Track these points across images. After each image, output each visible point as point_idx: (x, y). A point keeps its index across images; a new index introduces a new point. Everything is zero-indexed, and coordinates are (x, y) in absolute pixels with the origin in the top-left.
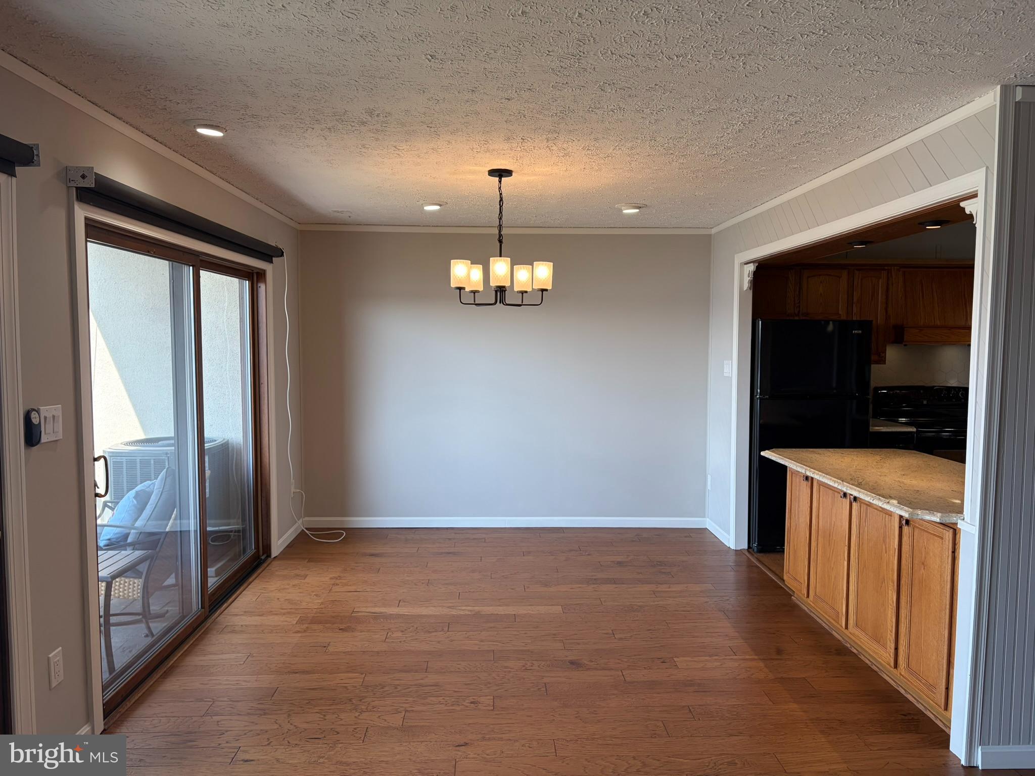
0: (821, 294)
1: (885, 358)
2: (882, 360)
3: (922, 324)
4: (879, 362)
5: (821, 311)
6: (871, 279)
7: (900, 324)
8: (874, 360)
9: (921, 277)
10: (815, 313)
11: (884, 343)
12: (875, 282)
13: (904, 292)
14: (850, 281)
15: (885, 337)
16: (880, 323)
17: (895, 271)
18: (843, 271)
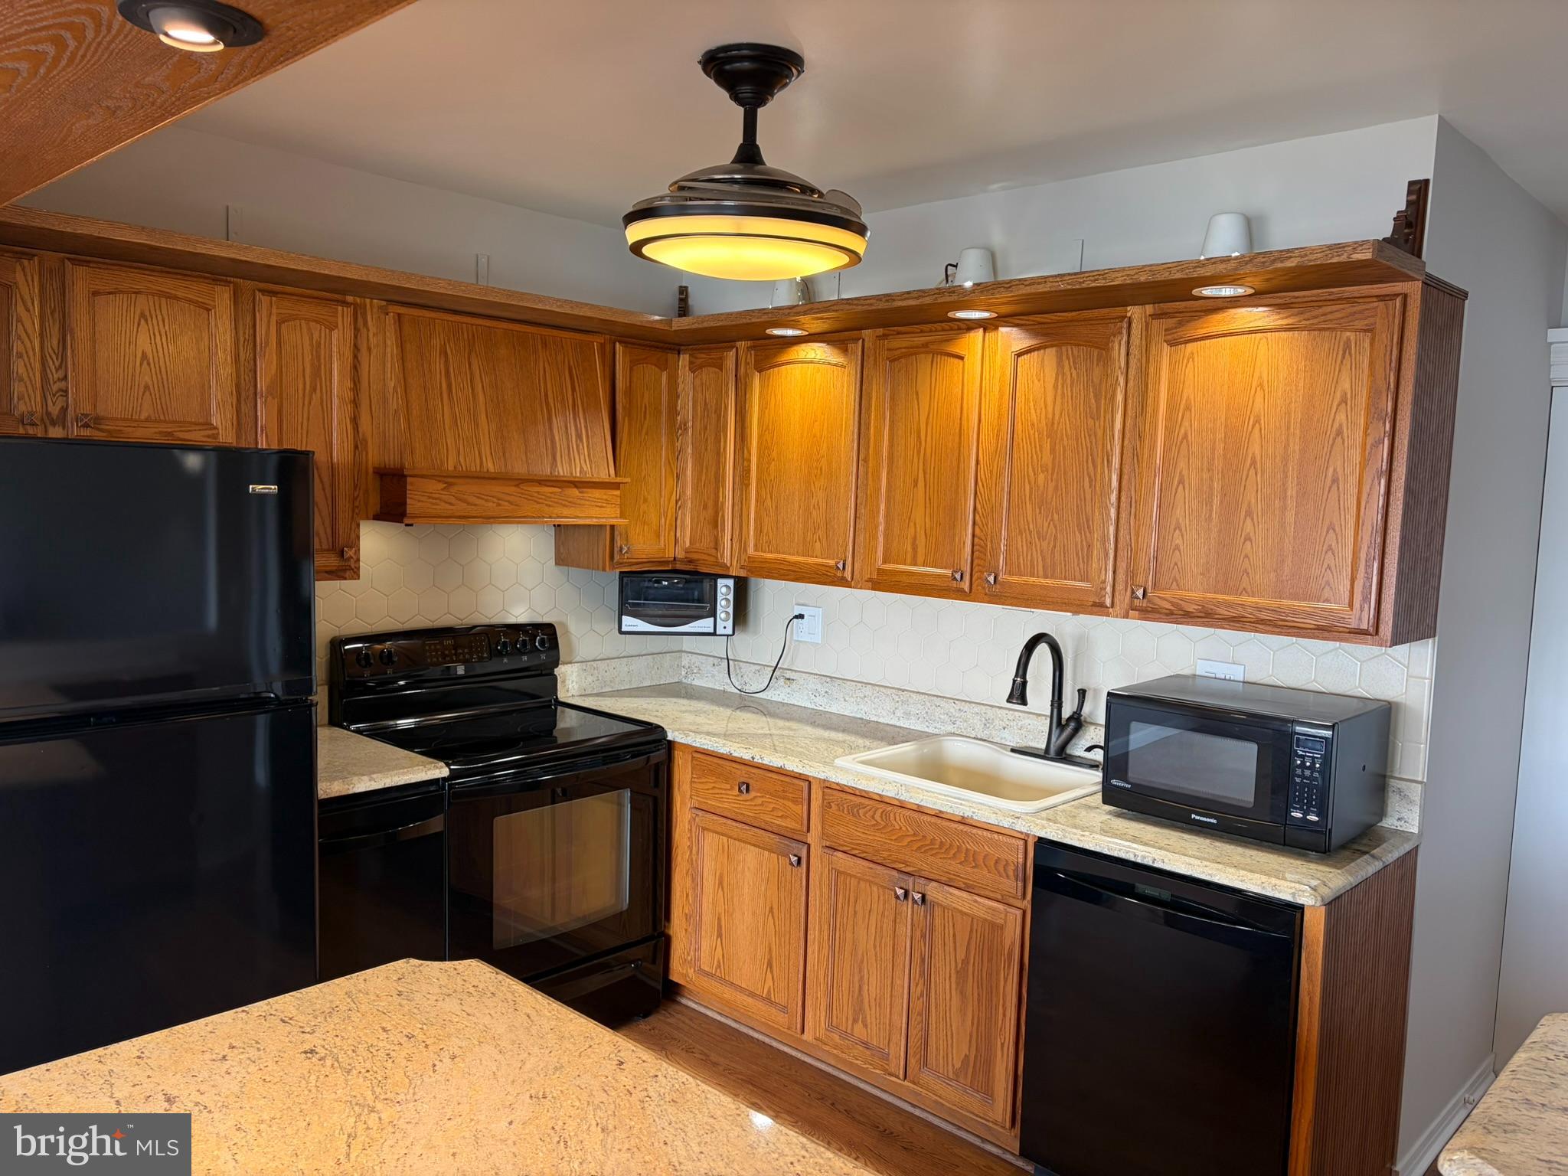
0: (144, 356)
1: (358, 560)
2: (346, 568)
3: (451, 468)
4: (342, 574)
5: (147, 415)
6: (309, 329)
7: (392, 466)
8: (328, 569)
9: (442, 336)
10: (124, 420)
11: (353, 517)
12: (320, 337)
13: (401, 376)
14: (241, 322)
15: (355, 499)
16: (338, 460)
17: (375, 310)
18: (218, 288)
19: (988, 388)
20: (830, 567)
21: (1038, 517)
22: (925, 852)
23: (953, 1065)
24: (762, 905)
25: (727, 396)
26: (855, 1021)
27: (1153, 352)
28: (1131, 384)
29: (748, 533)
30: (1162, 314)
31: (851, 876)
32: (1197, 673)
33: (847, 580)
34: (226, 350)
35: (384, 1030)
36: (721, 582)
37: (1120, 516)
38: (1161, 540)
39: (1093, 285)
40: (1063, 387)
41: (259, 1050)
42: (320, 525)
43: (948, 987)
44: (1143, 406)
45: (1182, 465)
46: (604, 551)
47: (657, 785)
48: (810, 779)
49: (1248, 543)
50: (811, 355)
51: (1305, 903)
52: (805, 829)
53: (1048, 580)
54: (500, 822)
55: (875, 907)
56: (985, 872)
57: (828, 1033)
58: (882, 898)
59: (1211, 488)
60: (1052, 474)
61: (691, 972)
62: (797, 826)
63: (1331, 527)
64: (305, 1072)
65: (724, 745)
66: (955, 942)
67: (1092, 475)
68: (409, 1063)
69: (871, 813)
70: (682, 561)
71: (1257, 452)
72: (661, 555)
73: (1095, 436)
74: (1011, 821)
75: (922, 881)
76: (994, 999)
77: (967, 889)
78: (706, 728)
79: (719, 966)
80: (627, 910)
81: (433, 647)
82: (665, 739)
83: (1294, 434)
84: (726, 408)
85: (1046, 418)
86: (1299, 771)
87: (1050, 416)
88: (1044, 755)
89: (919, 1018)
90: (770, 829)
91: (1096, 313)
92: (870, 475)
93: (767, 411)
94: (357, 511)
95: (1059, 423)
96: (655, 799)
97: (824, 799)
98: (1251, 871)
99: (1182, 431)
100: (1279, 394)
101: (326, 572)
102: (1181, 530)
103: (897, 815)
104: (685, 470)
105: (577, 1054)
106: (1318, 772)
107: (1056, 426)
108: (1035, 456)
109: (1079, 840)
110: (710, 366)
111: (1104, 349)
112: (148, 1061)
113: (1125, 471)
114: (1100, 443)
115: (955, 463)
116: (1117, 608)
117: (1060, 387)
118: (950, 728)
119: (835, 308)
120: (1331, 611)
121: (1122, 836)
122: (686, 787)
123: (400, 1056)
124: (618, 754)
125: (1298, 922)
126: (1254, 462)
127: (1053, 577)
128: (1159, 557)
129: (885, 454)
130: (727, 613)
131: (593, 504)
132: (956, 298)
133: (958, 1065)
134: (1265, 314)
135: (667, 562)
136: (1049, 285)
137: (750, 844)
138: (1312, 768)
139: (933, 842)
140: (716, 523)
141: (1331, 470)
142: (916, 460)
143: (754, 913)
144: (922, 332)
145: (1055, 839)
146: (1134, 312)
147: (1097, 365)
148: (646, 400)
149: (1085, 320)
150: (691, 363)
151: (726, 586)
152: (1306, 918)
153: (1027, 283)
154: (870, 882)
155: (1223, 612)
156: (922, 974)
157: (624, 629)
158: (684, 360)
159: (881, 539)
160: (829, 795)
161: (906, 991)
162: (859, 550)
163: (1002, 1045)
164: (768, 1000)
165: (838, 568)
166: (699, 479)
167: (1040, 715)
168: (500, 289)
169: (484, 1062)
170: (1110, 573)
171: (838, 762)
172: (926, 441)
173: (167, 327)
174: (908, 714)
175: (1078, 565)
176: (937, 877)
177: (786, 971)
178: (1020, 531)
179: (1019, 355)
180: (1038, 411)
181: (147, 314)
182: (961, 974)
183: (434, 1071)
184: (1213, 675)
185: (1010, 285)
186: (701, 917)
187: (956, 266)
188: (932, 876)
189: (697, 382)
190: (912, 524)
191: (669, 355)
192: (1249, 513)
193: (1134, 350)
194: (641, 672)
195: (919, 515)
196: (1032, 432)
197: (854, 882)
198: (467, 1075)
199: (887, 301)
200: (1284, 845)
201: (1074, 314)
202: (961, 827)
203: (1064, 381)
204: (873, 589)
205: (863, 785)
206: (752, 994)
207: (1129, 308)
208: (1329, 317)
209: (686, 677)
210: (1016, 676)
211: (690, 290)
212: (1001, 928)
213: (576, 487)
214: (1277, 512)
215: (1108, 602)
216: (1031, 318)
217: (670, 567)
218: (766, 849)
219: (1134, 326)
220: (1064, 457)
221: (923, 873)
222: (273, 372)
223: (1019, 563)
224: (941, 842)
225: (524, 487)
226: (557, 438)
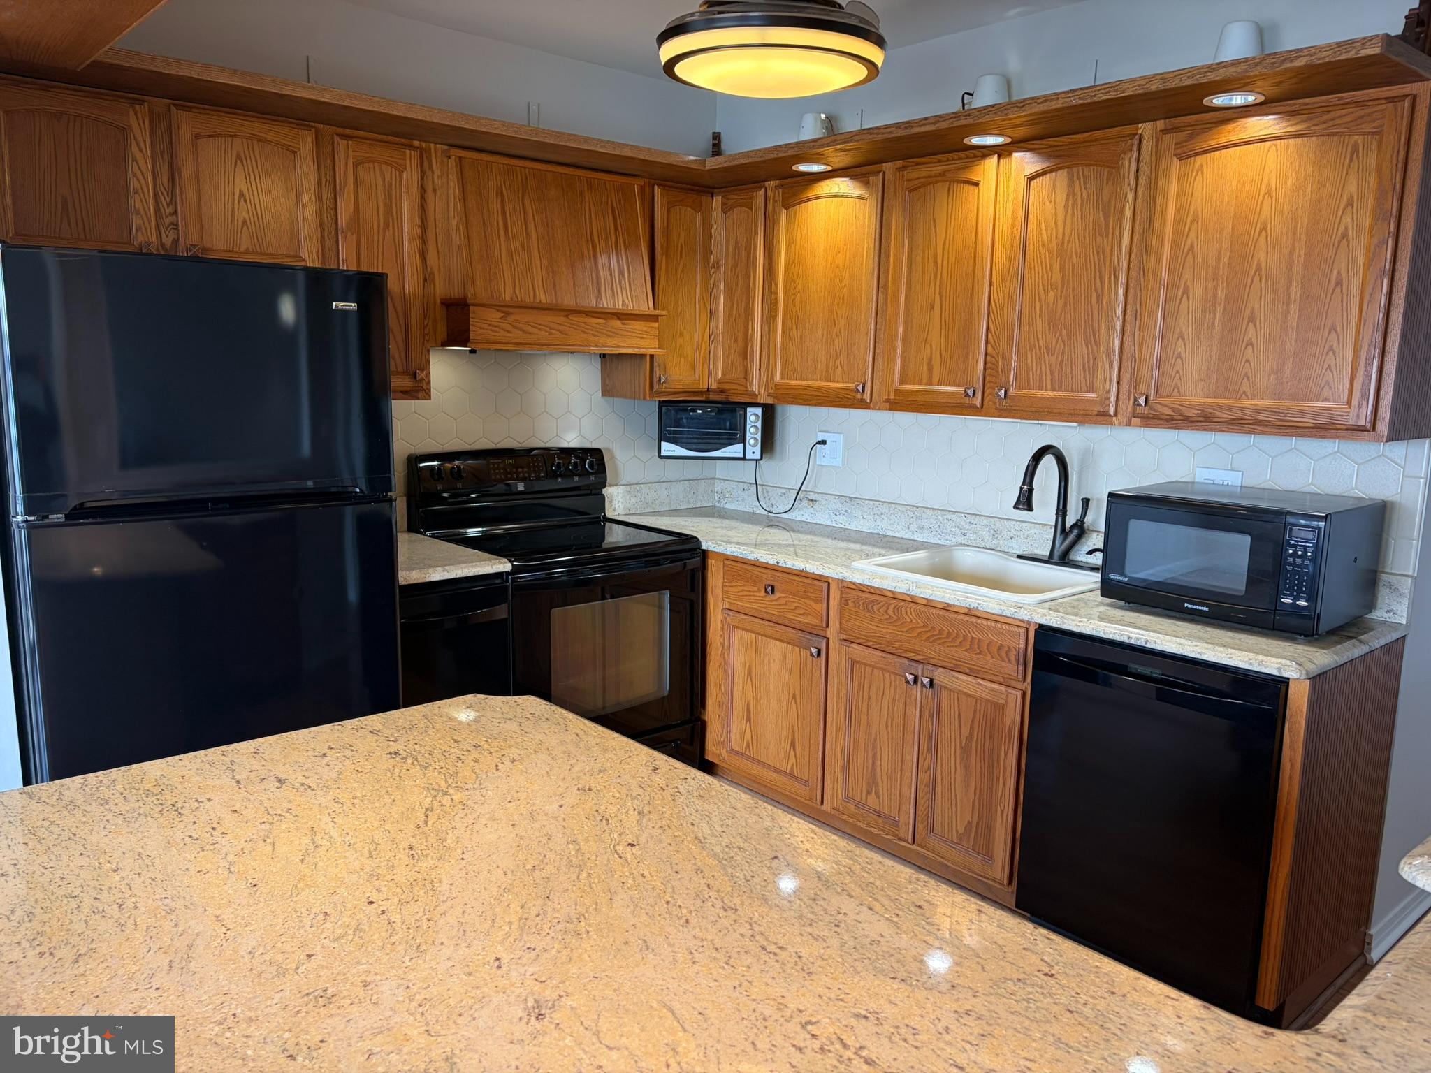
0: (241, 194)
1: (429, 382)
2: (419, 389)
3: (508, 298)
4: (416, 394)
5: (245, 247)
6: (381, 170)
7: (457, 297)
8: (402, 389)
9: (498, 178)
10: (226, 251)
11: (423, 343)
12: (391, 178)
13: (463, 215)
14: (323, 167)
15: (425, 327)
16: (409, 290)
17: (439, 154)
18: (302, 132)
19: (1001, 211)
20: (851, 390)
21: (1047, 334)
22: (933, 641)
23: (957, 831)
24: (786, 692)
25: (757, 233)
26: (869, 793)
27: (1163, 166)
28: (1139, 200)
29: (775, 363)
30: (1172, 129)
31: (866, 664)
32: (1196, 480)
33: (866, 402)
34: (310, 190)
35: (455, 741)
36: (750, 410)
37: (1126, 328)
38: (1164, 349)
39: (1104, 98)
40: (1073, 207)
41: (352, 751)
42: (394, 348)
43: (953, 762)
44: (1150, 220)
45: (1187, 276)
46: (645, 381)
47: (693, 590)
48: (830, 581)
49: (1250, 348)
50: (835, 190)
51: (1290, 677)
52: (824, 626)
53: (1055, 393)
54: (557, 613)
55: (887, 691)
56: (989, 658)
57: (844, 803)
58: (893, 683)
59: (1215, 296)
60: (1062, 292)
61: (724, 752)
62: (817, 622)
63: (1333, 328)
64: (390, 767)
65: (752, 552)
66: (960, 721)
67: (1100, 290)
68: (476, 764)
69: (884, 608)
70: (715, 391)
71: (1263, 259)
72: (695, 386)
73: (1103, 253)
74: (1014, 610)
75: (930, 667)
76: (995, 771)
77: (972, 673)
78: (736, 540)
79: (748, 746)
80: (668, 696)
81: (496, 466)
82: (699, 548)
83: (1300, 239)
84: (755, 245)
85: (1057, 237)
86: (1290, 560)
87: (1060, 236)
88: (1049, 561)
89: (926, 789)
90: (793, 625)
91: (1108, 132)
92: (889, 301)
93: (793, 247)
94: (427, 338)
95: (1068, 243)
96: (692, 603)
97: (841, 598)
98: (1240, 650)
99: (1189, 243)
100: (1287, 199)
101: (402, 392)
102: (1183, 339)
103: (908, 609)
104: (717, 305)
105: (618, 761)
106: (1309, 560)
107: (1066, 244)
108: (1045, 276)
109: (1077, 625)
110: (741, 206)
111: (1114, 168)
112: (263, 755)
113: (1132, 285)
114: (1108, 259)
115: (970, 286)
116: (1120, 417)
117: (1070, 207)
118: (960, 540)
119: (857, 138)
120: (1329, 409)
121: (1119, 622)
122: (719, 591)
123: (469, 759)
124: (659, 560)
125: (1282, 694)
126: (1259, 269)
127: (1060, 389)
128: (1162, 366)
129: (904, 280)
130: (756, 439)
131: (634, 335)
132: (971, 120)
133: (961, 830)
134: (1275, 122)
135: (701, 393)
136: (1061, 101)
137: (775, 639)
138: (1303, 557)
139: (941, 632)
140: (745, 354)
141: (1335, 272)
142: (932, 285)
143: (778, 700)
144: (939, 161)
145: (1055, 625)
146: (1146, 129)
147: (1107, 183)
148: (682, 240)
149: (1096, 140)
150: (723, 204)
151: (755, 414)
152: (1290, 691)
153: (1039, 101)
154: (883, 670)
155: (1224, 415)
156: (929, 750)
157: (663, 454)
158: (717, 201)
159: (898, 361)
160: (846, 594)
161: (915, 765)
162: (878, 373)
163: (1002, 812)
164: (791, 775)
165: (858, 390)
166: (730, 315)
167: (1045, 525)
168: (548, 130)
169: (539, 765)
170: (1115, 385)
171: (856, 564)
172: (942, 266)
173: (259, 168)
174: (921, 528)
175: (1085, 377)
176: (945, 664)
177: (808, 749)
178: (1030, 347)
179: (1032, 178)
180: (1049, 232)
181: (242, 156)
182: (965, 750)
183: (497, 770)
184: (1212, 482)
185: (1023, 104)
186: (732, 704)
187: (971, 95)
188: (940, 663)
189: (729, 220)
190: (928, 346)
191: (704, 198)
192: (1252, 319)
193: (1144, 167)
194: (677, 495)
195: (934, 337)
196: (1043, 252)
197: (868, 669)
198: (524, 774)
199: (906, 128)
200: (1274, 629)
201: (1086, 135)
202: (967, 618)
203: (1075, 201)
204: (890, 410)
205: (877, 583)
206: (777, 771)
207: (1140, 125)
208: (1339, 121)
209: (719, 502)
210: (1024, 484)
211: (722, 135)
212: (1003, 707)
213: (619, 319)
214: (1280, 316)
215: (1112, 411)
216: (1044, 141)
217: (703, 398)
218: (790, 643)
219: (1144, 142)
220: (1073, 274)
221: (932, 661)
222: (352, 210)
223: (1028, 378)
224: (949, 632)
225: (573, 317)
226: (601, 274)
